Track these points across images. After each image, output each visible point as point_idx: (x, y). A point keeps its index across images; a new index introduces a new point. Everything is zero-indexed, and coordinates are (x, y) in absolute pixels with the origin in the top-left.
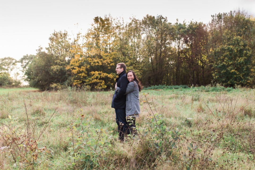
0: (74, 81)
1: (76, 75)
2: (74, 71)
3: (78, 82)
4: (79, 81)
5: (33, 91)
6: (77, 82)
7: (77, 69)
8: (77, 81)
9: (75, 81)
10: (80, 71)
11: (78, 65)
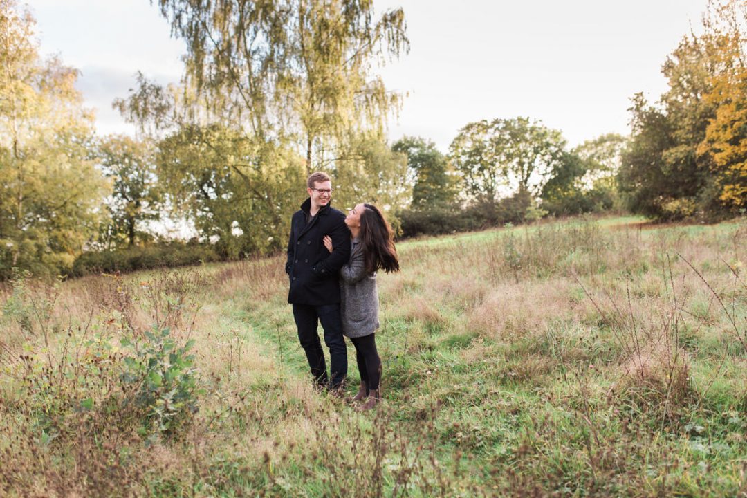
0: (722, 189)
1: (725, 168)
2: (718, 158)
3: (737, 190)
4: (737, 186)
5: (632, 226)
6: (733, 189)
7: (728, 150)
8: (732, 186)
9: (726, 187)
10: (736, 154)
11: (731, 137)
